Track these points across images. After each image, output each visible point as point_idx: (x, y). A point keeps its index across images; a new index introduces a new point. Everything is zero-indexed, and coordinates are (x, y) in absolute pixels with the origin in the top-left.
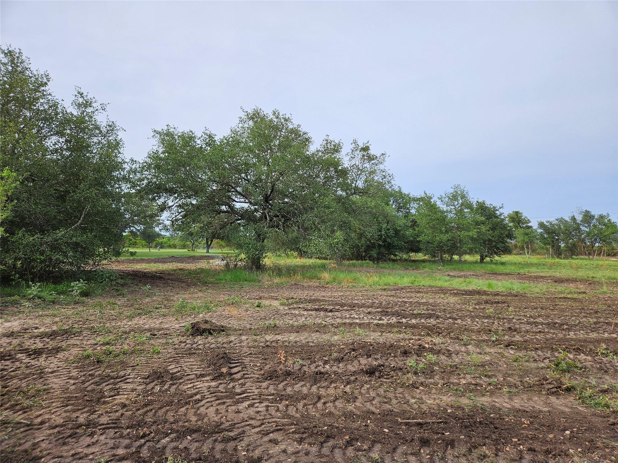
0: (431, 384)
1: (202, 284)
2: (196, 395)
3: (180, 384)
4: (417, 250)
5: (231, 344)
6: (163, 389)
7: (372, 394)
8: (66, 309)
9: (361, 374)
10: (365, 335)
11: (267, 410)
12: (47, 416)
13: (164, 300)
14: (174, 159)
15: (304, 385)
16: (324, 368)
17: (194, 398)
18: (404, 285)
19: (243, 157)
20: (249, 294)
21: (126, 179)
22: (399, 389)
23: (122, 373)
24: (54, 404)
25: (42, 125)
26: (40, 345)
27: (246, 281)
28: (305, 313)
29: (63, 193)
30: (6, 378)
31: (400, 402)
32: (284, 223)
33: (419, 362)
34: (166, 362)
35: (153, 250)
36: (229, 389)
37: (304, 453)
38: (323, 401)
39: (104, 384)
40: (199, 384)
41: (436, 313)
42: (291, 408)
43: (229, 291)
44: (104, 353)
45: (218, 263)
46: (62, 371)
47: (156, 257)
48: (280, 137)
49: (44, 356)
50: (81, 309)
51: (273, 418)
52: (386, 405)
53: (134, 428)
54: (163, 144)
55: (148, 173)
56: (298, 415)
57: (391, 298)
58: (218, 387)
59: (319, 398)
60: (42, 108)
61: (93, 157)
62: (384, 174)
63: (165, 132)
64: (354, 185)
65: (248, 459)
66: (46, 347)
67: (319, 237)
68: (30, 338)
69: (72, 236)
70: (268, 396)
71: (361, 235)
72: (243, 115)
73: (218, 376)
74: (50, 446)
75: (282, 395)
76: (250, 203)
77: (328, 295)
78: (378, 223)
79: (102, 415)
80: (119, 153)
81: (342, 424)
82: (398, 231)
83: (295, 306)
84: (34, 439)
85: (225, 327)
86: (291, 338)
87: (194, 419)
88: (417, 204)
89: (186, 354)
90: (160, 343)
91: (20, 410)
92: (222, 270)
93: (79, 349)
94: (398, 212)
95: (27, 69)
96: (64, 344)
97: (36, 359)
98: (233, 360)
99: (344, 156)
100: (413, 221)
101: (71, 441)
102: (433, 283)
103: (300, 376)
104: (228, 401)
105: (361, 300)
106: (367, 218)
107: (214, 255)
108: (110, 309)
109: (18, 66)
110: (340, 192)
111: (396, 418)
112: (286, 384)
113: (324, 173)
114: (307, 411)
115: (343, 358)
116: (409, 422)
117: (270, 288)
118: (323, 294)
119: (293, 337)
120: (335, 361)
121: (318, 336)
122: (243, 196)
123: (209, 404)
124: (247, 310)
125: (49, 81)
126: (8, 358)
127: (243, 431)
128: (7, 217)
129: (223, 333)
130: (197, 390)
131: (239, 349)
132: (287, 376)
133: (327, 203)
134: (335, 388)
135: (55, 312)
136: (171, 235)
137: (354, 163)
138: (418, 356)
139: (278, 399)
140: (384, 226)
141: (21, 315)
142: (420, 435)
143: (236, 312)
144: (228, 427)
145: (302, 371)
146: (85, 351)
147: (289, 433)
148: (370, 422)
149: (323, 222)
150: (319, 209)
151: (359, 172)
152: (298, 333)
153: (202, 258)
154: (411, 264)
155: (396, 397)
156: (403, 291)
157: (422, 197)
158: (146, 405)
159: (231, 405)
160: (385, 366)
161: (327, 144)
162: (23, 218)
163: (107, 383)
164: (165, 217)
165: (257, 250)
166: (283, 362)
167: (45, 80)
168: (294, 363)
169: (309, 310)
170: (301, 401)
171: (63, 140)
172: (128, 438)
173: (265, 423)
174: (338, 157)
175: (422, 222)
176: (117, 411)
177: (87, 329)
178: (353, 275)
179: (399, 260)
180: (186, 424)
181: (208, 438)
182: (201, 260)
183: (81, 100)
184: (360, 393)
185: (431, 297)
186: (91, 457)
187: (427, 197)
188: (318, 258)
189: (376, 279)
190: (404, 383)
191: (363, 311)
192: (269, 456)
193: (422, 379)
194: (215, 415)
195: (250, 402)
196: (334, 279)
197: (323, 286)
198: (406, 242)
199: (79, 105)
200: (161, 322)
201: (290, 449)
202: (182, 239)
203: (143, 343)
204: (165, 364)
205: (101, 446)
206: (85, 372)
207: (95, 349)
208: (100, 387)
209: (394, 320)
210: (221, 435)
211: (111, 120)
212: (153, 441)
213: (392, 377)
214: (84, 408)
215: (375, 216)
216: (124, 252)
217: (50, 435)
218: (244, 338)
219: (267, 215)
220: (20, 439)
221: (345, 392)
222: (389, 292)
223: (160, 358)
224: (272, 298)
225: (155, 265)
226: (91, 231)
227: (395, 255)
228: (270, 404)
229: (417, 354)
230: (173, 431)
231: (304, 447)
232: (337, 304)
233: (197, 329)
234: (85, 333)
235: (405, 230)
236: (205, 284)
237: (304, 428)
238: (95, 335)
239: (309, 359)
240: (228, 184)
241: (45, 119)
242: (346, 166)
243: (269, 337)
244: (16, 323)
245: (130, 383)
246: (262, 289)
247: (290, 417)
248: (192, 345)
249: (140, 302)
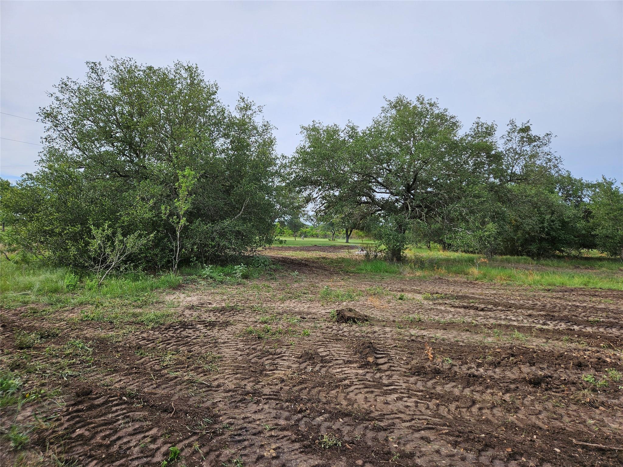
0: (615, 405)
1: (344, 273)
2: (345, 380)
3: (330, 367)
4: (592, 246)
5: (375, 335)
6: (315, 369)
7: (538, 407)
8: (231, 289)
9: (523, 383)
10: (525, 340)
11: (417, 406)
12: (221, 381)
13: (310, 286)
14: (320, 153)
15: (456, 386)
16: (477, 370)
17: (343, 383)
18: (575, 287)
19: (385, 147)
20: (390, 285)
21: (277, 174)
22: (572, 405)
23: (278, 351)
24: (227, 371)
25: (213, 129)
26: (213, 319)
27: (387, 272)
28: (452, 310)
29: (228, 188)
30: (190, 344)
31: (574, 421)
32: (426, 214)
33: (598, 378)
34: (316, 345)
35: (298, 239)
36: (376, 379)
37: (460, 458)
38: (478, 406)
39: (265, 359)
40: (347, 370)
41: (620, 322)
42: (442, 408)
43: (370, 281)
44: (263, 331)
45: (358, 253)
46: (231, 342)
47: (301, 245)
48: (424, 123)
49: (217, 328)
50: (242, 289)
51: (423, 415)
52: (556, 421)
53: (292, 402)
54: (310, 139)
55: (296, 167)
56: (450, 417)
57: (558, 301)
58: (365, 375)
59: (474, 402)
60: (212, 114)
61: (251, 155)
62: (549, 157)
63: (311, 128)
64: (509, 171)
65: (400, 452)
66: (218, 320)
67: (467, 229)
68: (206, 312)
69: (235, 225)
70: (417, 391)
71: (517, 228)
72: (386, 105)
73: (365, 365)
74: (226, 407)
75: (432, 393)
76: (392, 193)
77: (477, 292)
78: (539, 213)
79: (265, 386)
80: (273, 150)
81: (502, 434)
82: (566, 222)
83: (441, 301)
84: (213, 399)
85: (369, 317)
86: (437, 335)
87: (344, 403)
88: (592, 191)
89: (333, 340)
90: (310, 326)
91: (202, 373)
92: (362, 260)
93: (243, 325)
94: (565, 200)
95: (201, 80)
96: (231, 319)
97: (211, 330)
98: (378, 350)
99: (498, 139)
100: (586, 212)
101: (241, 405)
102: (614, 286)
103: (451, 377)
104: (376, 390)
105: (519, 300)
106: (526, 209)
107: (354, 245)
108: (266, 292)
109: (195, 79)
110: (492, 180)
111: (570, 438)
112: (436, 382)
113: (474, 159)
114: (460, 414)
115: (499, 363)
116: (587, 445)
117: (412, 281)
118: (472, 291)
119: (440, 334)
120: (490, 365)
121: (469, 336)
122: (384, 186)
123: (357, 391)
124: (389, 302)
125: (217, 90)
126: (191, 327)
127: (393, 423)
128: (188, 209)
129: (367, 322)
130: (345, 375)
131: (383, 340)
132: (436, 375)
133: (477, 192)
134: (492, 394)
135: (224, 291)
136: (314, 225)
137: (511, 146)
138: (597, 371)
139: (427, 396)
140: (548, 217)
141: (198, 292)
142: (602, 462)
143: (378, 303)
144: (377, 416)
145: (453, 371)
146: (248, 327)
147: (443, 434)
148: (537, 438)
149: (472, 212)
150: (468, 199)
151: (517, 157)
152: (445, 331)
153: (342, 247)
154: (582, 262)
155: (569, 414)
156: (573, 293)
157: (599, 183)
158: (301, 383)
159: (379, 395)
160: (554, 378)
161: (478, 127)
162: (199, 210)
163: (267, 358)
164: (310, 209)
165: (398, 241)
166: (430, 358)
167: (215, 89)
168: (443, 362)
169: (457, 307)
170: (453, 403)
171: (228, 141)
172: (287, 411)
173: (416, 419)
174: (490, 141)
175: (599, 213)
176: (277, 384)
177: (248, 307)
178: (508, 271)
179: (567, 256)
180: (338, 406)
181: (359, 424)
182: (341, 249)
183: (242, 104)
184: (523, 403)
185: (611, 302)
186: (258, 423)
187: (607, 183)
188: (464, 251)
189: (537, 278)
190: (579, 400)
191: (521, 312)
192: (422, 453)
193: (602, 398)
194: (364, 403)
195: (398, 395)
196: (485, 276)
197: (471, 283)
198: (577, 236)
199: (241, 109)
200: (309, 307)
201: (444, 451)
202: (325, 229)
203: (294, 325)
204: (315, 346)
205: (265, 414)
206: (249, 346)
207: (256, 326)
208: (262, 361)
209: (563, 326)
210: (372, 424)
211: (266, 120)
212: (309, 418)
213: (564, 391)
214: (250, 378)
215: (535, 206)
216: (276, 240)
217: (225, 397)
218: (388, 329)
219: (409, 205)
220: (203, 397)
221: (504, 400)
222: (554, 294)
223: (310, 340)
224: (415, 291)
225: (301, 253)
226: (250, 220)
227: (562, 251)
228: (419, 401)
229: (595, 368)
230: (326, 411)
231: (459, 451)
232: (489, 303)
233: (342, 316)
234: (247, 311)
235: (576, 222)
236: (347, 273)
237: (458, 431)
238: (255, 314)
239: (460, 359)
240: (369, 175)
241: (215, 124)
242: (500, 150)
243: (414, 332)
244: (195, 298)
245: (285, 360)
246: (404, 282)
247: (441, 417)
248: (338, 331)
249: (290, 287)
